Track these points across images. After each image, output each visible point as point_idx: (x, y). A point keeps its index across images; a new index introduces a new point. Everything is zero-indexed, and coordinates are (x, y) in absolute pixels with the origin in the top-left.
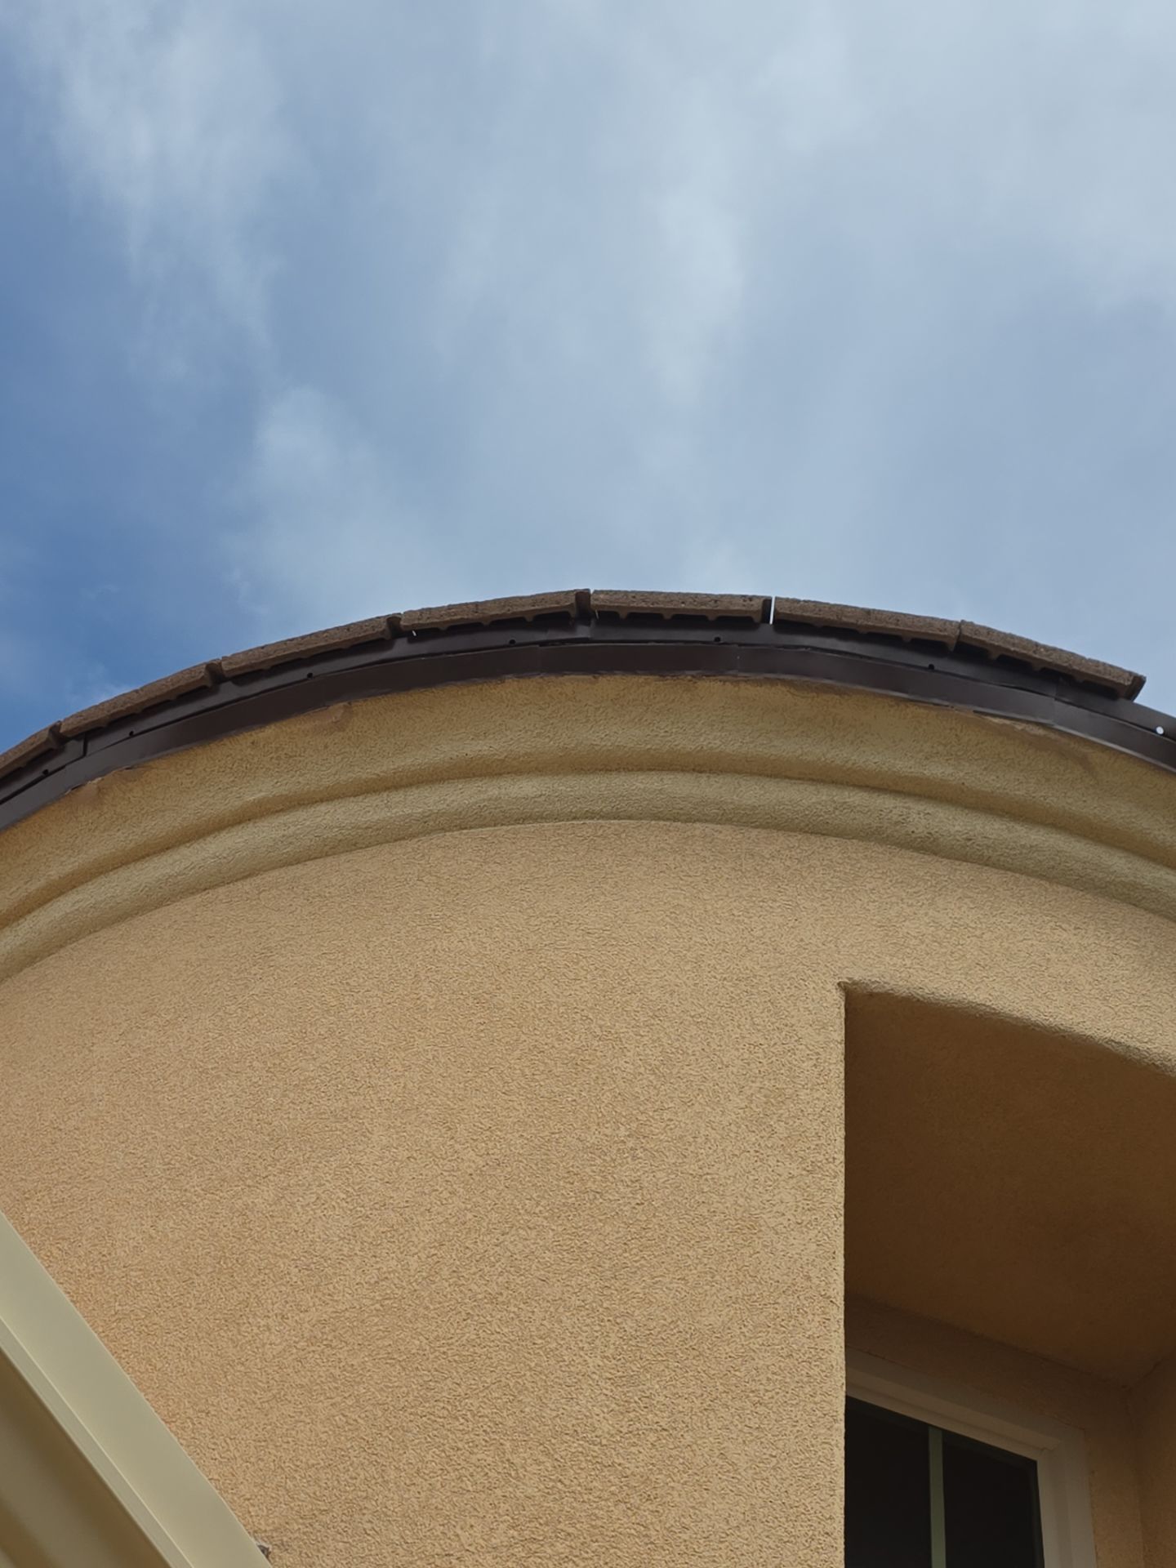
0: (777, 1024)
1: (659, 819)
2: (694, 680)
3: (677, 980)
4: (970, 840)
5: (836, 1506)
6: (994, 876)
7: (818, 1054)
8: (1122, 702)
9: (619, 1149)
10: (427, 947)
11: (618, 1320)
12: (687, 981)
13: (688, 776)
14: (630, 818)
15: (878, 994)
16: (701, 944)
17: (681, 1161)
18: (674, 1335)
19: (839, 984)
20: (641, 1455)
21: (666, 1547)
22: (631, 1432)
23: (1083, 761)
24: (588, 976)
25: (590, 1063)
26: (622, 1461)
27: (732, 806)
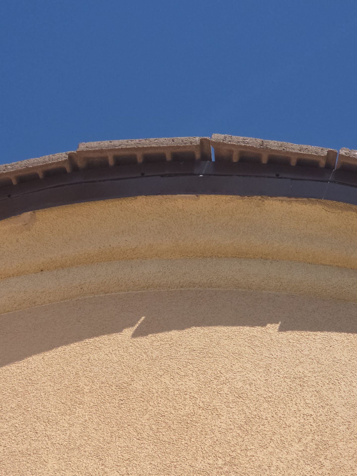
0: (321, 404)
10: (84, 358)
12: (260, 378)
16: (269, 358)
25: (196, 423)
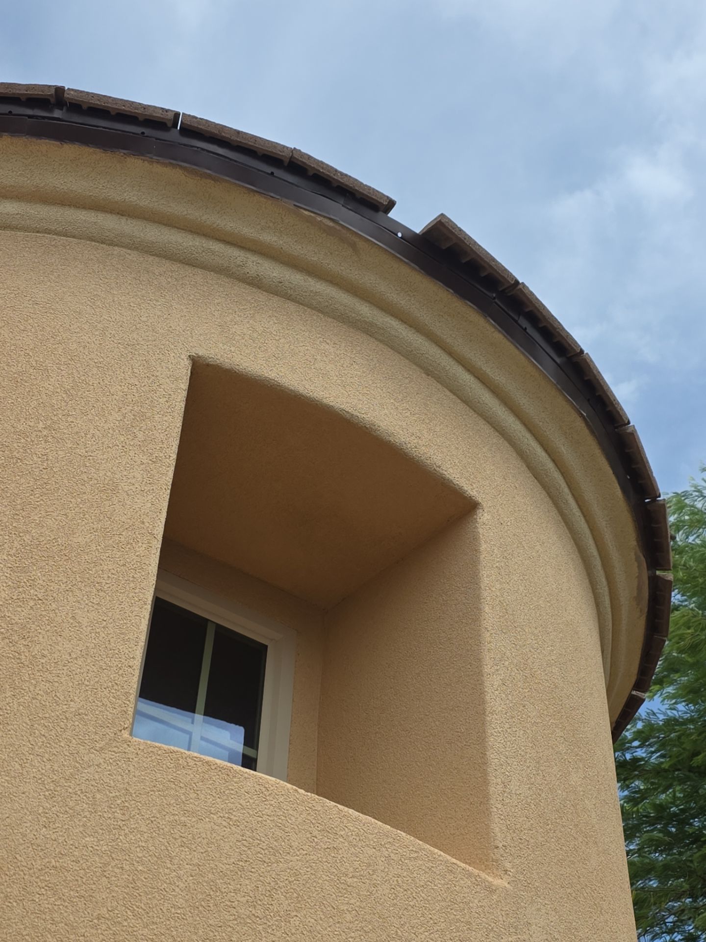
0: (147, 375)
1: (92, 241)
2: (125, 156)
3: (89, 340)
4: (281, 283)
5: (138, 651)
6: (292, 307)
7: (170, 395)
8: (381, 214)
9: (37, 435)
11: (21, 535)
12: (95, 341)
13: (114, 216)
14: (74, 237)
15: (212, 365)
16: (108, 320)
17: (75, 446)
18: (55, 546)
19: (189, 356)
20: (23, 613)
21: (30, 666)
22: (18, 599)
23: (353, 246)
24: (33, 330)
25: (26, 382)
26: (10, 615)
27: (139, 240)
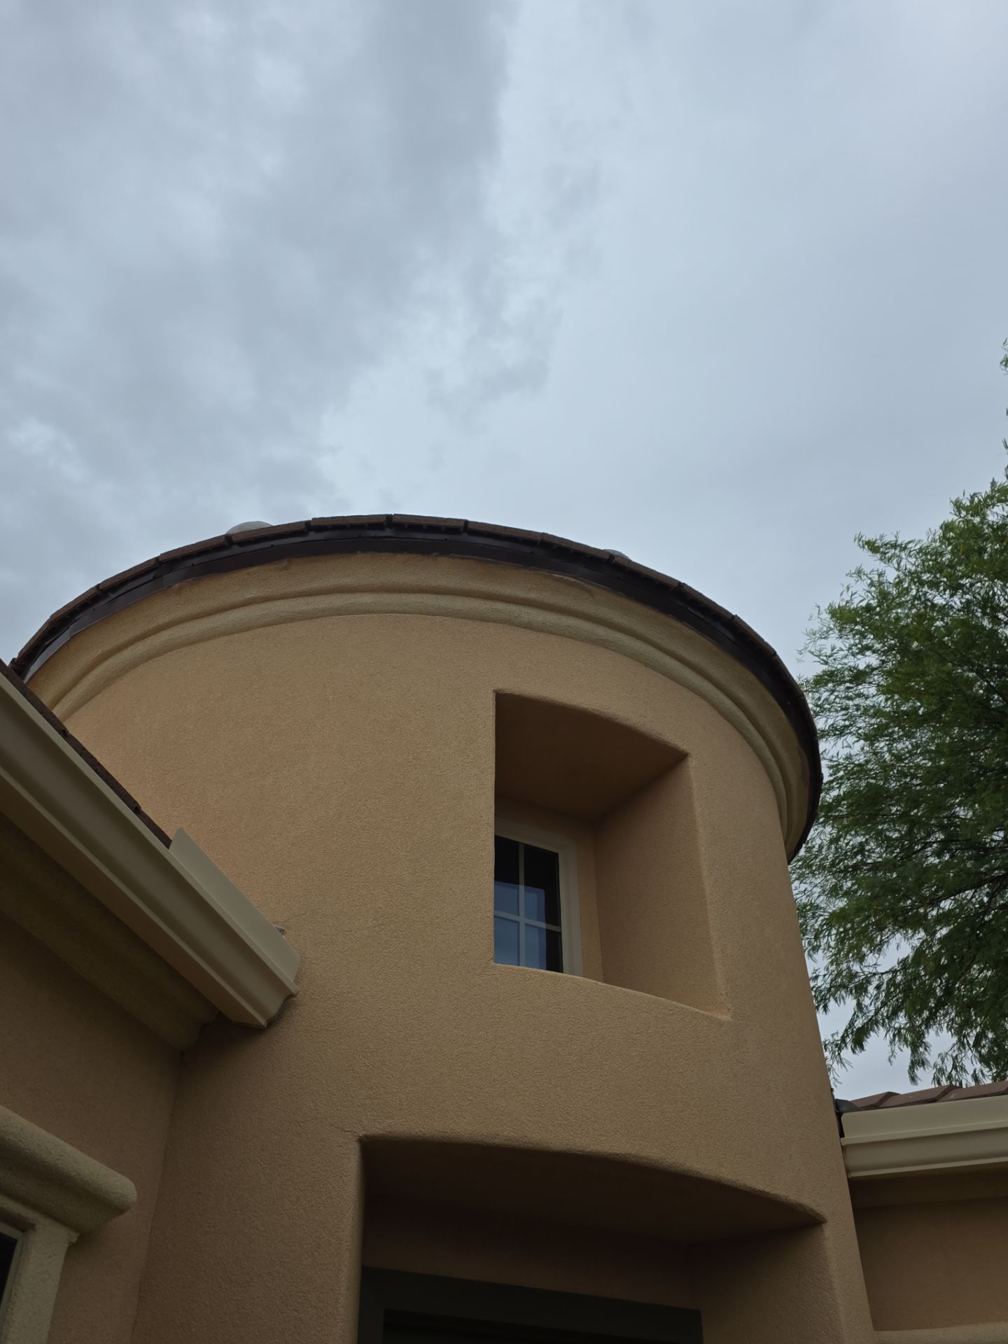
0: (469, 709)
1: (421, 614)
2: (436, 558)
3: (431, 690)
4: (545, 623)
7: (485, 722)
9: (410, 765)
11: (411, 836)
13: (433, 595)
15: (509, 694)
16: (440, 673)
17: (433, 770)
18: (432, 841)
19: (493, 691)
20: (421, 890)
21: (431, 925)
25: (397, 727)
26: (414, 892)
27: (451, 609)
